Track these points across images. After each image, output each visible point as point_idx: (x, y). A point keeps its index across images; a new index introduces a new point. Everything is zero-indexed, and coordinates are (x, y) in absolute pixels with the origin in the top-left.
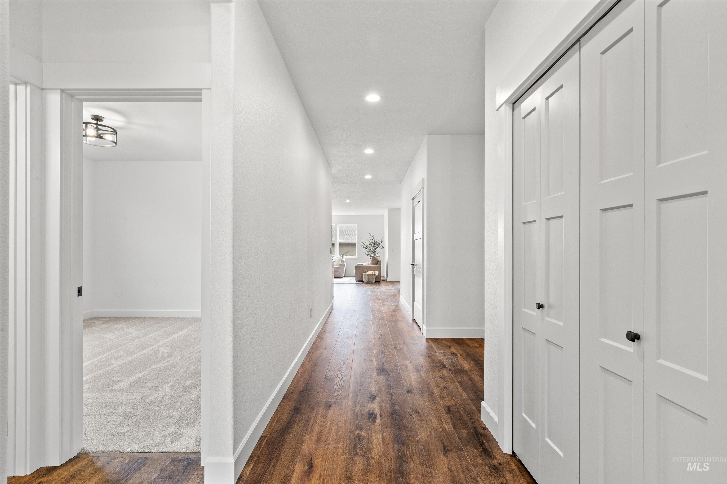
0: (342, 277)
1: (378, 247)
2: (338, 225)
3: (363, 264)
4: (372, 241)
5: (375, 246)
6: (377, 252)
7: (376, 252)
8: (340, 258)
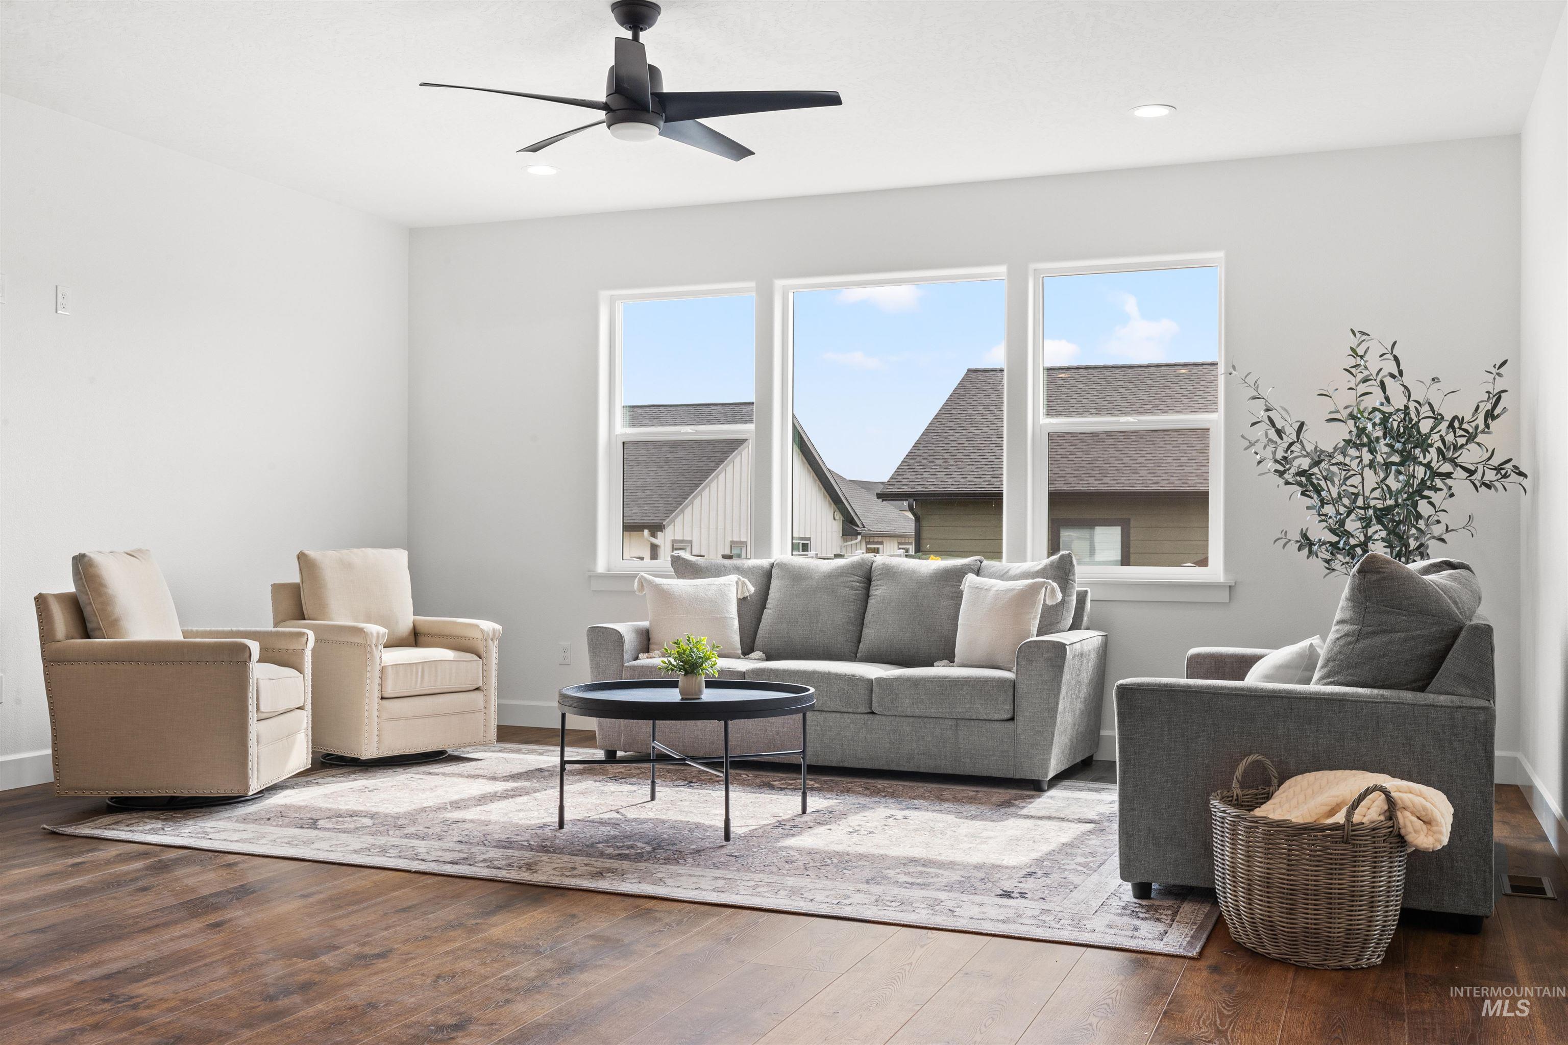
0: (1035, 787)
1: (1446, 468)
2: (1033, 266)
3: (1242, 665)
4: (1376, 399)
5: (1415, 460)
6: (1437, 530)
7: (1421, 524)
8: (1034, 584)
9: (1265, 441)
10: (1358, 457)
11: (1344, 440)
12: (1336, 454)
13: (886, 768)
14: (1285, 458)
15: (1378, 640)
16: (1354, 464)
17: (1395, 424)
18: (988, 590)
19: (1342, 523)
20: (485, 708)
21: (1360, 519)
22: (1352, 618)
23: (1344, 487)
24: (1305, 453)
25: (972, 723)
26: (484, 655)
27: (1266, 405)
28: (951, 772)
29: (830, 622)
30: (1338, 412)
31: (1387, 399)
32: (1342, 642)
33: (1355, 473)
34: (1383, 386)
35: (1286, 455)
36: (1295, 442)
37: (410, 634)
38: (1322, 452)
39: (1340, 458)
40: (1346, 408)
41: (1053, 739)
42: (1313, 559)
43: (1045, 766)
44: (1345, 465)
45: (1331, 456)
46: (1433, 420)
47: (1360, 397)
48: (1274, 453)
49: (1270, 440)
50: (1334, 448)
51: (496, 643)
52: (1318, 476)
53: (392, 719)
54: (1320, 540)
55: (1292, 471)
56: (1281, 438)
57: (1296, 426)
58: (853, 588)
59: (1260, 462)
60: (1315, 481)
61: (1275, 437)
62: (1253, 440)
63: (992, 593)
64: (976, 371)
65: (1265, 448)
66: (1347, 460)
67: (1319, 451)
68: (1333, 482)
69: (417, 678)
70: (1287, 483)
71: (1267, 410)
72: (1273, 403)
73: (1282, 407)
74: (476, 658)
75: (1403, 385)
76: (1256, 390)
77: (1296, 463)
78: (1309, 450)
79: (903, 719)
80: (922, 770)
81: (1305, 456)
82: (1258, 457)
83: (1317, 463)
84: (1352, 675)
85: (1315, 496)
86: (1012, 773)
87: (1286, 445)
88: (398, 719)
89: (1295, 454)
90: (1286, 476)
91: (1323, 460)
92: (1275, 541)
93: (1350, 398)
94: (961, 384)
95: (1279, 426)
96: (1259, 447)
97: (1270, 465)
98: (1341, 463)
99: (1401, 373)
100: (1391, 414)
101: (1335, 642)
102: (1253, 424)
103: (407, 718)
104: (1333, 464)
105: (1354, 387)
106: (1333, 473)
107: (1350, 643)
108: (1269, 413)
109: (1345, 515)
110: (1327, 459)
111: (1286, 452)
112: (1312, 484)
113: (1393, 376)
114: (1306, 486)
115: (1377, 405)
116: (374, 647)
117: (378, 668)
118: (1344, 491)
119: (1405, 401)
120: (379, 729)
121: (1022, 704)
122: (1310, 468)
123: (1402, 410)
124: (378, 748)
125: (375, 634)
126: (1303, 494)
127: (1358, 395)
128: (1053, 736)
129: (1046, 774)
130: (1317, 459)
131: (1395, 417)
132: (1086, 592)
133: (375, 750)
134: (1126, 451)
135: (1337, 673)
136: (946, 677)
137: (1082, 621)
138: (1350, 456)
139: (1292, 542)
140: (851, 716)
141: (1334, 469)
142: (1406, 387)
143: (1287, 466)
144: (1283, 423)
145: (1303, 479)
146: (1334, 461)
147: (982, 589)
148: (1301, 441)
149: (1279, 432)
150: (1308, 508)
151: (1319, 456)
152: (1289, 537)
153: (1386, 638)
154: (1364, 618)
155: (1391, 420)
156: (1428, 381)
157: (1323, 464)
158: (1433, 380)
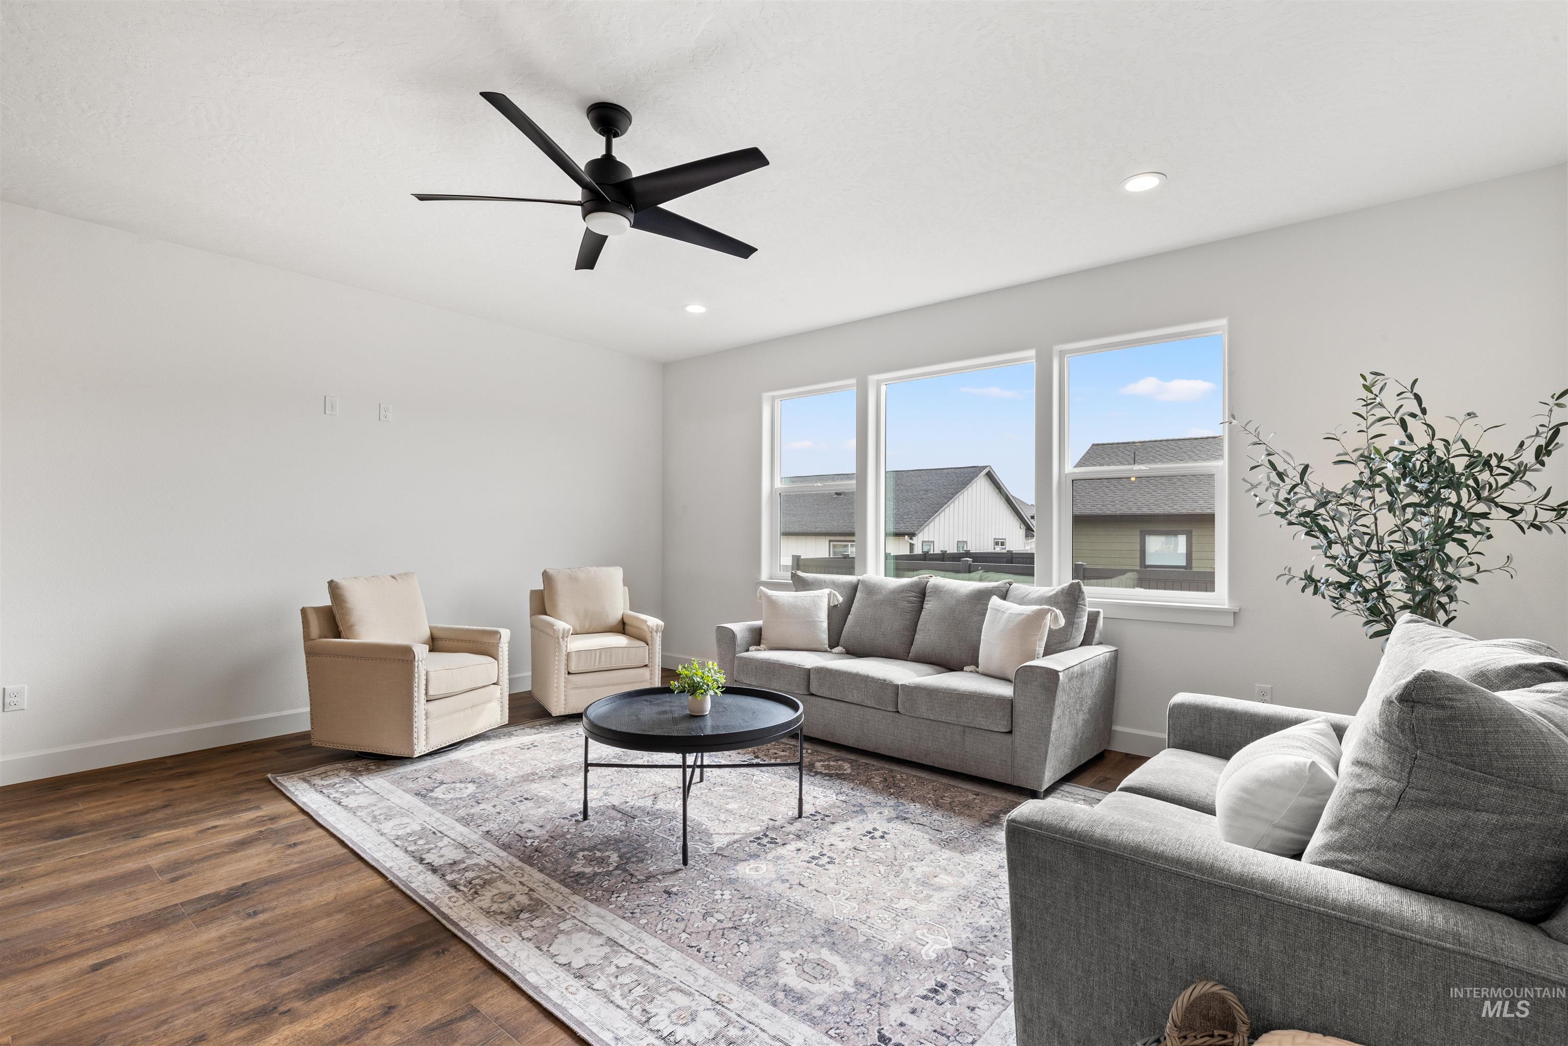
0: (1031, 794)
1: (1481, 508)
2: (1057, 348)
4: (1394, 439)
7: (1451, 567)
8: (1041, 609)
9: (1267, 483)
10: (1370, 498)
11: (1354, 481)
12: (1344, 495)
13: (909, 759)
14: (1287, 500)
15: (1442, 818)
16: (1366, 505)
17: (1418, 464)
18: (1004, 612)
19: (1353, 567)
20: (651, 679)
21: (1375, 562)
22: (1385, 768)
23: (1354, 527)
24: (1310, 494)
25: (977, 732)
26: (650, 643)
27: (1267, 450)
28: (959, 771)
29: (889, 628)
30: (1346, 454)
31: (1410, 438)
32: (1367, 800)
33: (1367, 513)
34: (1403, 424)
35: (1289, 497)
36: (1299, 484)
37: (618, 623)
38: (1329, 493)
39: (1350, 499)
40: (1355, 451)
41: (1046, 756)
42: (1318, 597)
43: (1040, 779)
44: (1356, 505)
45: (1339, 497)
46: (1468, 458)
47: (1371, 439)
48: (1277, 496)
49: (1272, 483)
50: (1343, 489)
51: (660, 634)
52: (1324, 517)
53: (576, 688)
54: (1327, 580)
55: (1296, 512)
56: (1283, 481)
57: (1300, 469)
58: (910, 602)
59: (1259, 504)
60: (1322, 523)
61: (1278, 481)
62: (1255, 482)
63: (1006, 615)
64: (1097, 445)
65: (1267, 489)
66: (1358, 501)
67: (1325, 492)
68: (1341, 522)
69: (595, 660)
70: (1291, 523)
71: (1269, 455)
72: (1275, 447)
73: (1285, 452)
74: (643, 644)
75: (1425, 424)
76: (1258, 436)
77: (1300, 504)
78: (1314, 491)
79: (922, 721)
80: (936, 765)
81: (1310, 497)
82: (1257, 499)
83: (1324, 505)
84: (1388, 862)
85: (1321, 537)
86: (1010, 780)
87: (1289, 487)
88: (580, 688)
89: (1299, 496)
90: (1288, 516)
91: (1330, 501)
92: (1278, 577)
93: (1361, 441)
94: (1088, 453)
95: (1281, 469)
96: (1261, 490)
97: (1272, 507)
98: (1351, 504)
99: (1424, 411)
100: (1413, 453)
101: (1354, 794)
102: (1252, 468)
103: (587, 687)
104: (1342, 505)
105: (1365, 430)
106: (1342, 514)
107: (1382, 808)
108: (1270, 458)
109: (1357, 558)
110: (1334, 499)
111: (1289, 493)
112: (1318, 525)
113: (1414, 416)
114: (1310, 527)
115: (1396, 444)
116: (561, 639)
117: (564, 653)
118: (1354, 530)
119: (1428, 440)
120: (565, 695)
121: (1019, 721)
122: (1315, 509)
123: (1426, 449)
124: (565, 709)
125: (561, 631)
126: (1307, 534)
127: (1369, 438)
128: (1047, 752)
129: (1040, 786)
130: (1324, 501)
131: (1418, 456)
132: (1099, 612)
133: (563, 710)
134: (1190, 489)
135: (1355, 849)
136: (955, 690)
137: (1093, 637)
138: (1361, 496)
139: (1296, 579)
140: (883, 712)
141: (1343, 509)
142: (1428, 426)
143: (1289, 509)
144: (1286, 466)
145: (1308, 520)
146: (1342, 501)
147: (999, 611)
148: (1306, 483)
149: (1281, 475)
150: (1313, 548)
151: (1326, 497)
152: (1293, 573)
153: (1458, 817)
154: (1410, 773)
155: (1414, 459)
156: (1461, 418)
157: (1330, 505)
158: (1469, 414)
